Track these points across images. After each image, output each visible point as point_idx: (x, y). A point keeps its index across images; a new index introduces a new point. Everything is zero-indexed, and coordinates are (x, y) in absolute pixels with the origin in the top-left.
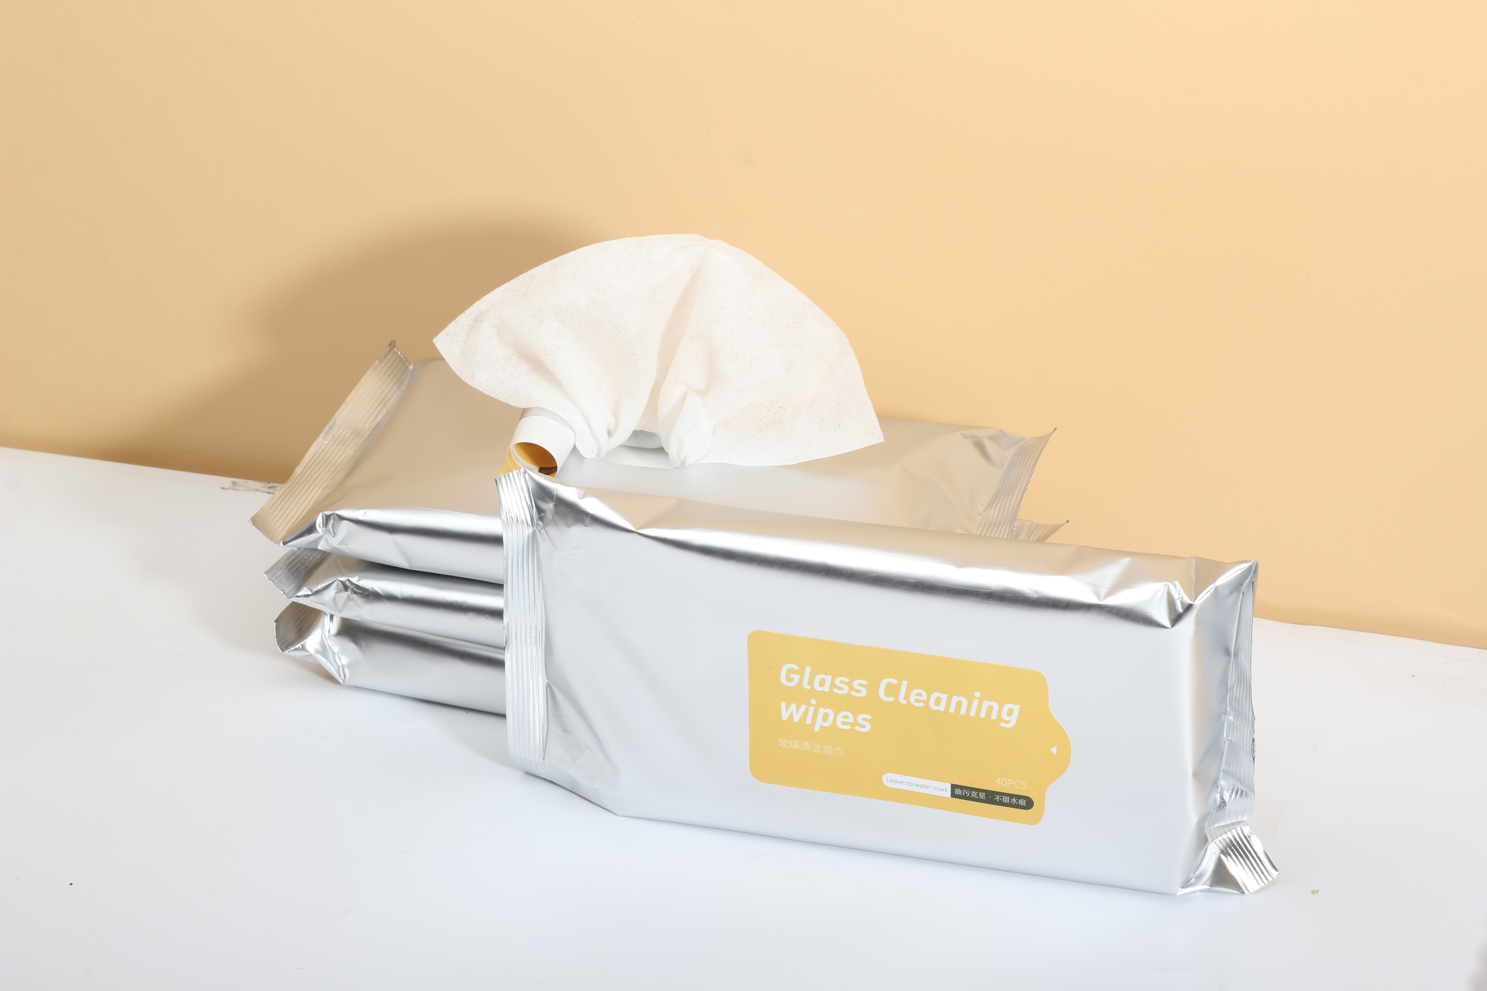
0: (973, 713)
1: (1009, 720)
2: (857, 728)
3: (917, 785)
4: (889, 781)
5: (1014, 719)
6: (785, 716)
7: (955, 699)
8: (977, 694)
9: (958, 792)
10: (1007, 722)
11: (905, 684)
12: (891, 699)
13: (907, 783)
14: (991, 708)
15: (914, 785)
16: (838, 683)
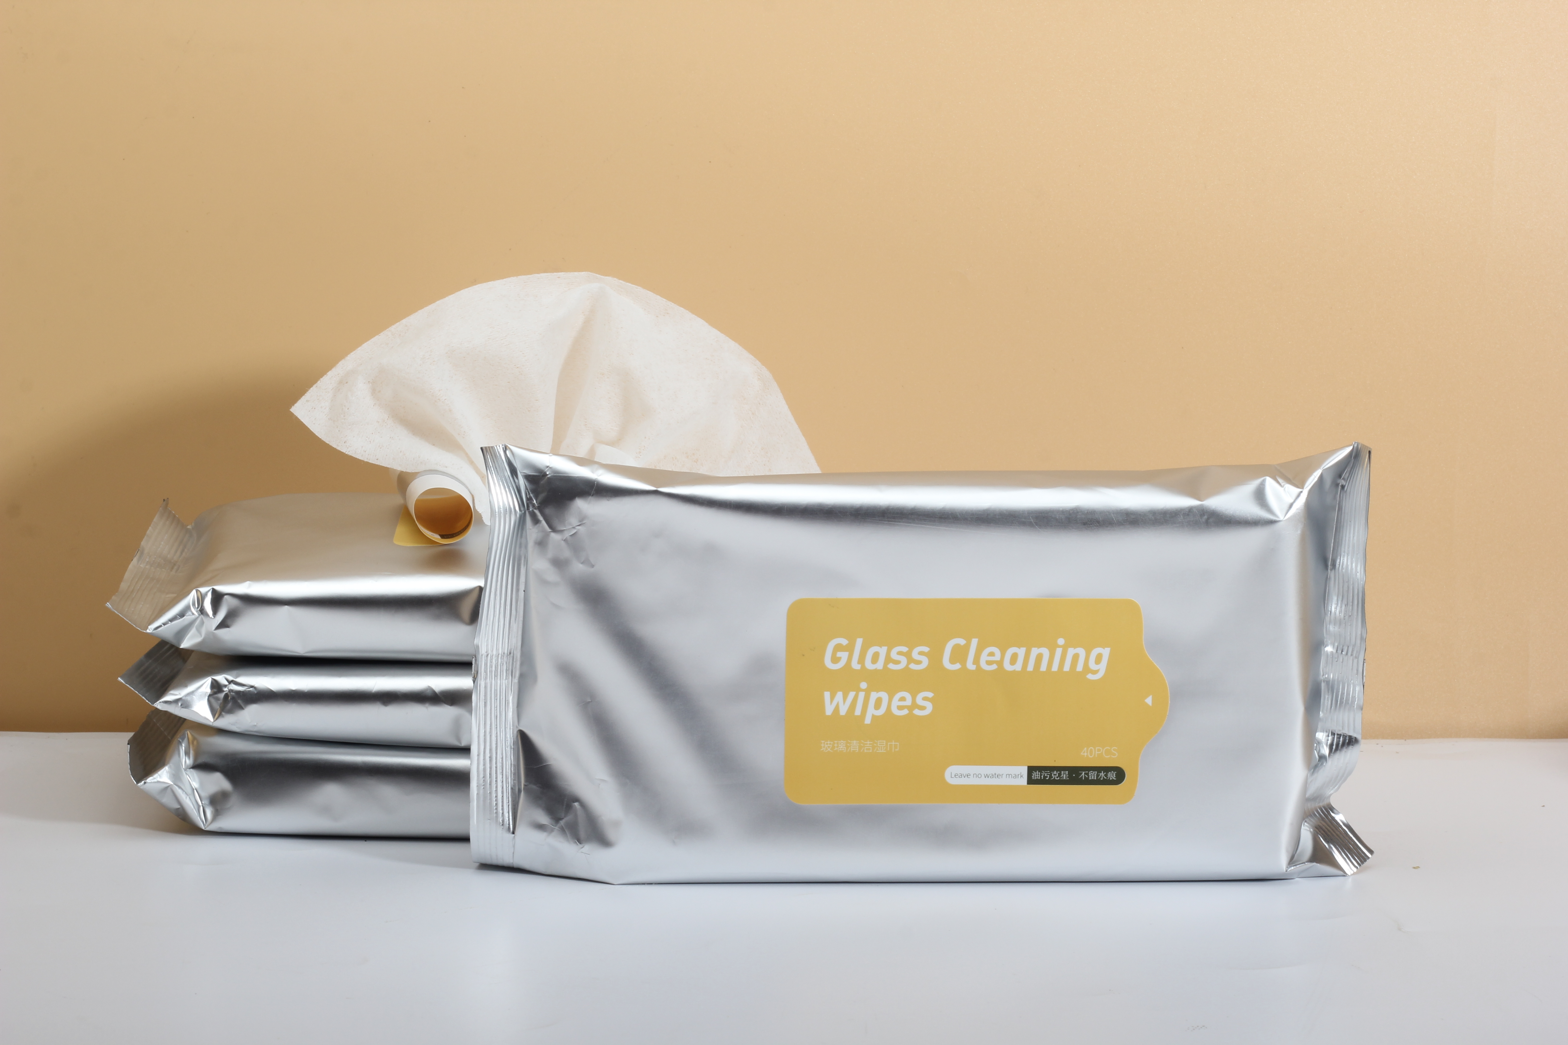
0: (1055, 668)
1: (1097, 669)
2: (917, 712)
3: (987, 776)
4: (953, 776)
5: (1102, 667)
6: (829, 710)
7: (1035, 652)
8: (1061, 641)
9: (1036, 775)
10: (1095, 672)
11: (975, 642)
12: (957, 666)
13: (975, 775)
14: (1076, 657)
15: (983, 776)
16: (894, 655)
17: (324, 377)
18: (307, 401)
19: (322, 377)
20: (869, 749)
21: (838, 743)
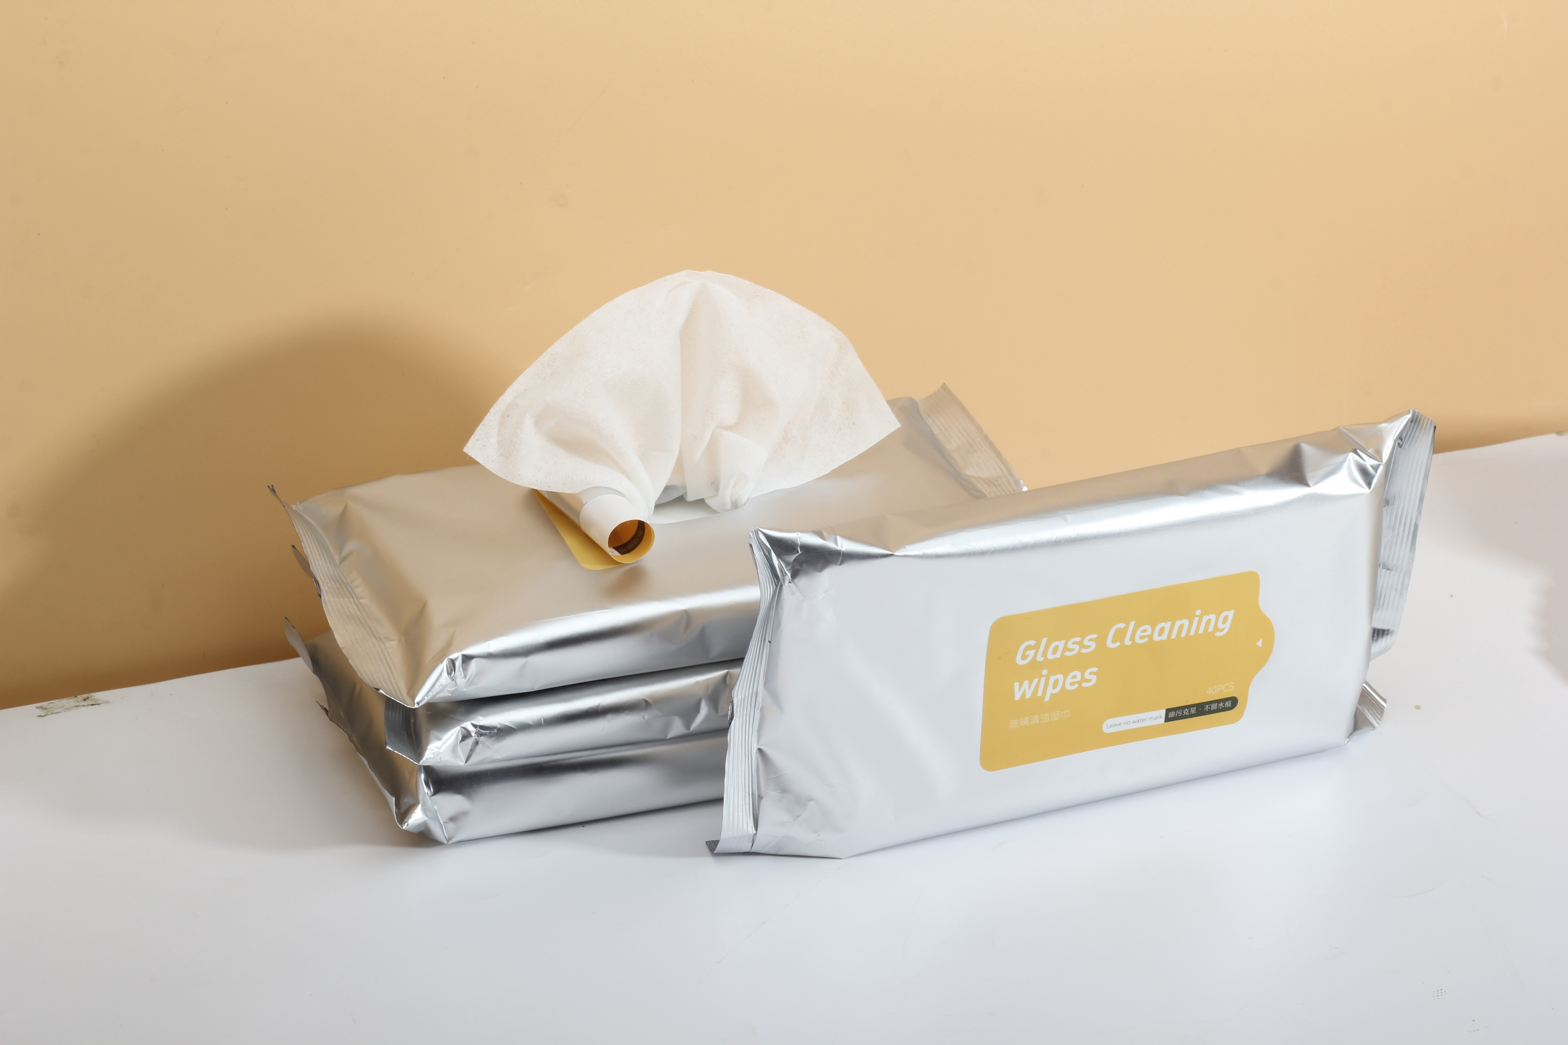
0: (1192, 633)
1: (1223, 628)
2: (1085, 685)
3: (1134, 722)
4: (1109, 727)
5: (1227, 626)
6: (1018, 696)
7: (1178, 623)
8: (1199, 612)
9: (1172, 715)
10: (1222, 630)
11: (1132, 624)
12: (1118, 644)
13: (1125, 723)
14: (1209, 621)
15: (1131, 722)
16: (1070, 645)
17: (488, 415)
18: (477, 440)
19: (486, 415)
20: (1047, 720)
21: (1023, 720)
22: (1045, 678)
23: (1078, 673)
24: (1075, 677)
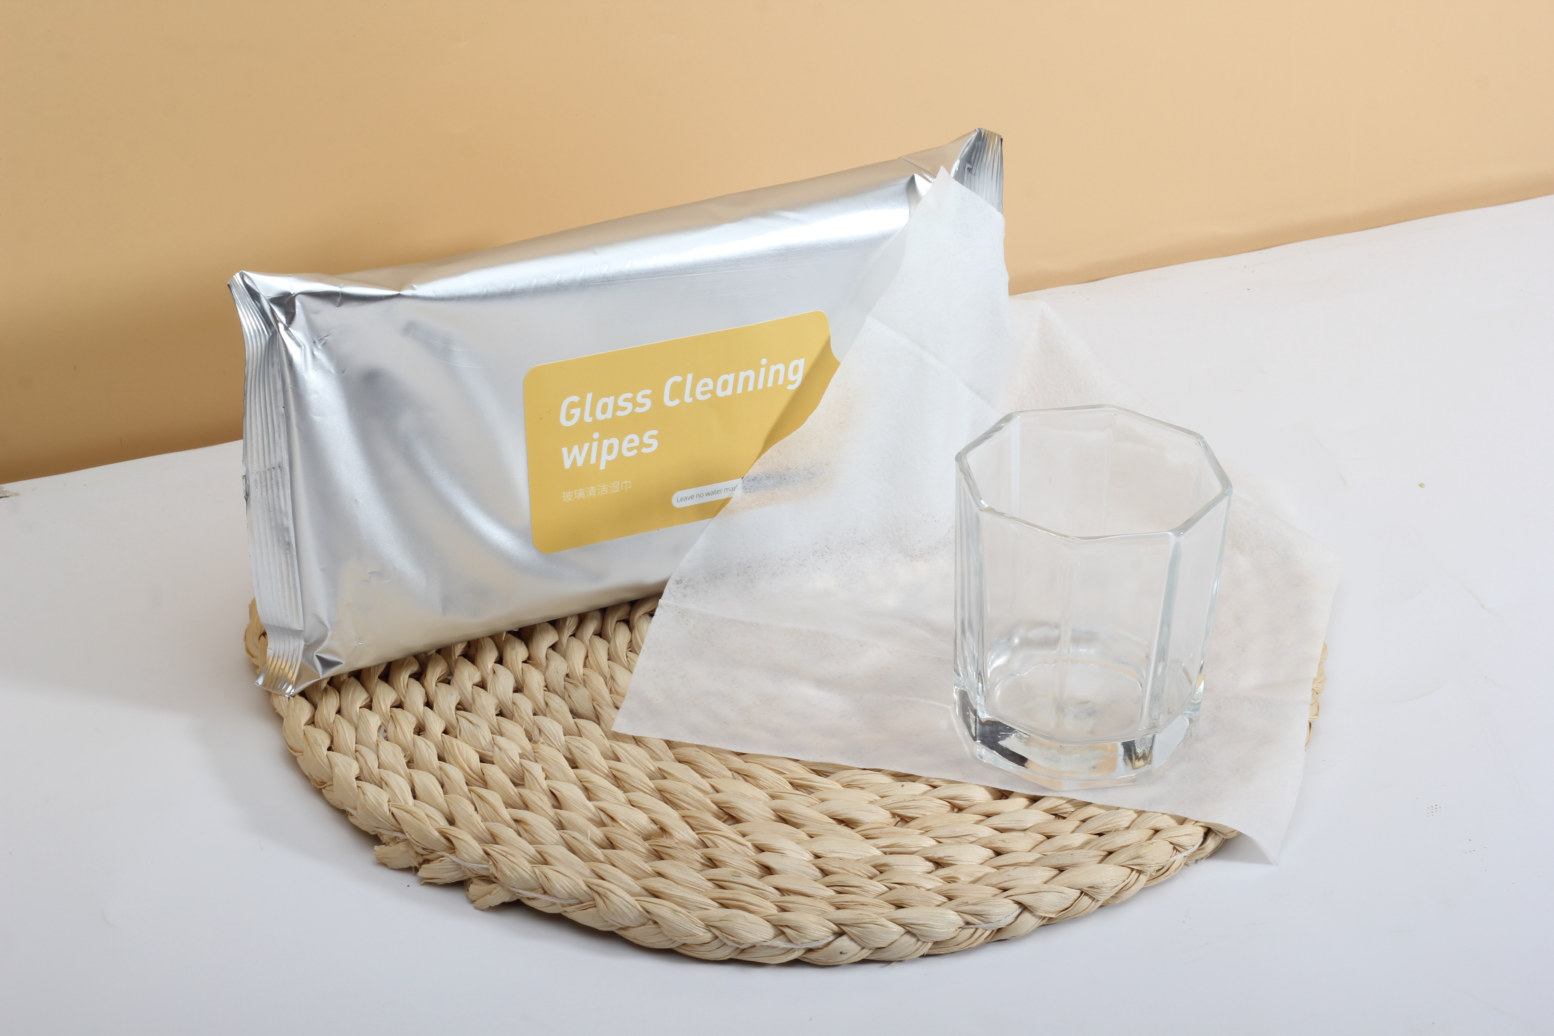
22: (597, 442)
23: (634, 437)
24: (631, 441)
